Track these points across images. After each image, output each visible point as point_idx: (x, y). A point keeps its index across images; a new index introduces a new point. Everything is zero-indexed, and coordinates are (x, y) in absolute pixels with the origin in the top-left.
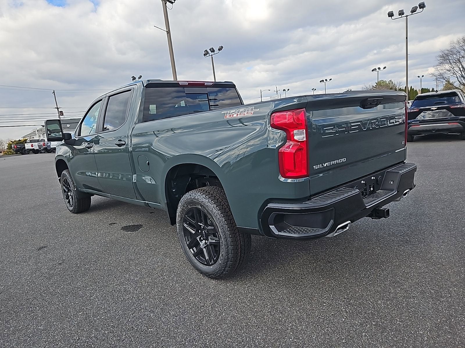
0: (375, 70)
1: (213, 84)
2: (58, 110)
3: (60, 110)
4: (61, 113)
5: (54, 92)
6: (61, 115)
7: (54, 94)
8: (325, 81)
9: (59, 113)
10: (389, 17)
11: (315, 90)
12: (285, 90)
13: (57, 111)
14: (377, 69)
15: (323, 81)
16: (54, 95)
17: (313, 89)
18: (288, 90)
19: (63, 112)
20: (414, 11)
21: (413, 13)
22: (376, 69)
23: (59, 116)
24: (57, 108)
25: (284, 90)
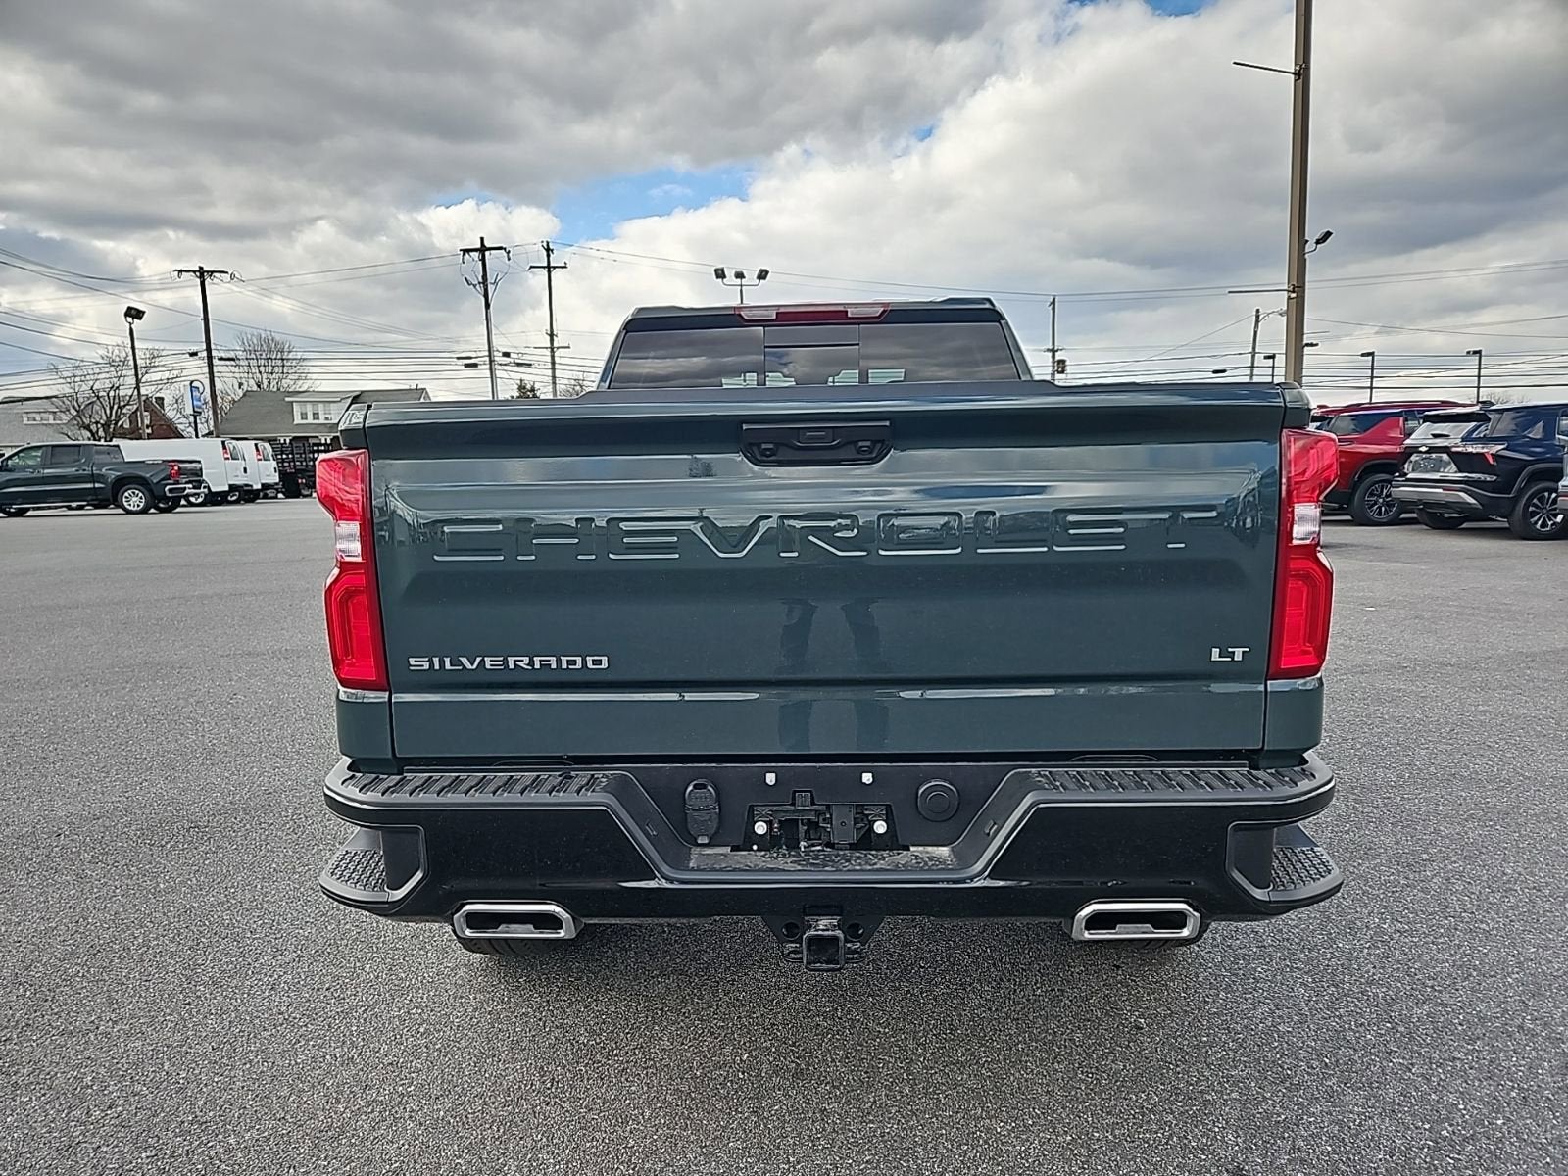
1: (884, 311)
2: (1054, 356)
3: (1058, 356)
4: (1061, 366)
5: (1054, 302)
6: (1059, 373)
7: (1054, 309)
9: (1054, 367)
13: (1051, 359)
16: (1051, 311)
19: (1067, 363)
23: (1053, 375)
24: (1054, 351)
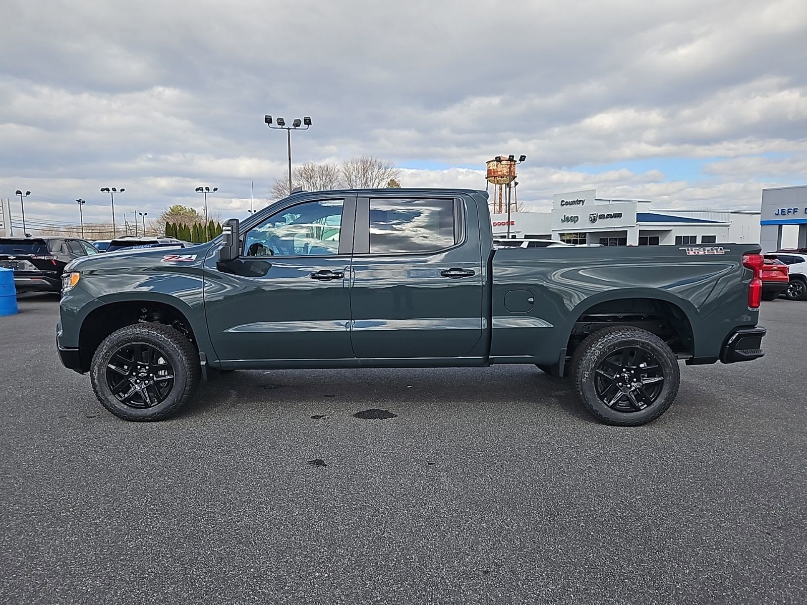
0: (201, 190)
8: (111, 191)
10: (265, 122)
11: (84, 202)
12: (21, 193)
14: (204, 189)
15: (108, 190)
17: (79, 201)
18: (28, 193)
20: (297, 124)
21: (296, 128)
22: (202, 188)
25: (19, 192)
